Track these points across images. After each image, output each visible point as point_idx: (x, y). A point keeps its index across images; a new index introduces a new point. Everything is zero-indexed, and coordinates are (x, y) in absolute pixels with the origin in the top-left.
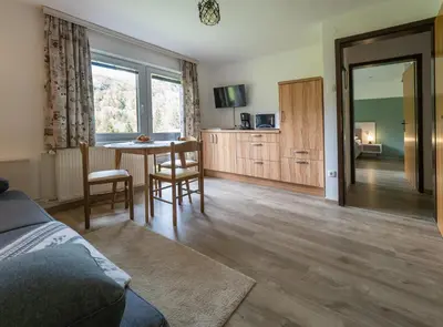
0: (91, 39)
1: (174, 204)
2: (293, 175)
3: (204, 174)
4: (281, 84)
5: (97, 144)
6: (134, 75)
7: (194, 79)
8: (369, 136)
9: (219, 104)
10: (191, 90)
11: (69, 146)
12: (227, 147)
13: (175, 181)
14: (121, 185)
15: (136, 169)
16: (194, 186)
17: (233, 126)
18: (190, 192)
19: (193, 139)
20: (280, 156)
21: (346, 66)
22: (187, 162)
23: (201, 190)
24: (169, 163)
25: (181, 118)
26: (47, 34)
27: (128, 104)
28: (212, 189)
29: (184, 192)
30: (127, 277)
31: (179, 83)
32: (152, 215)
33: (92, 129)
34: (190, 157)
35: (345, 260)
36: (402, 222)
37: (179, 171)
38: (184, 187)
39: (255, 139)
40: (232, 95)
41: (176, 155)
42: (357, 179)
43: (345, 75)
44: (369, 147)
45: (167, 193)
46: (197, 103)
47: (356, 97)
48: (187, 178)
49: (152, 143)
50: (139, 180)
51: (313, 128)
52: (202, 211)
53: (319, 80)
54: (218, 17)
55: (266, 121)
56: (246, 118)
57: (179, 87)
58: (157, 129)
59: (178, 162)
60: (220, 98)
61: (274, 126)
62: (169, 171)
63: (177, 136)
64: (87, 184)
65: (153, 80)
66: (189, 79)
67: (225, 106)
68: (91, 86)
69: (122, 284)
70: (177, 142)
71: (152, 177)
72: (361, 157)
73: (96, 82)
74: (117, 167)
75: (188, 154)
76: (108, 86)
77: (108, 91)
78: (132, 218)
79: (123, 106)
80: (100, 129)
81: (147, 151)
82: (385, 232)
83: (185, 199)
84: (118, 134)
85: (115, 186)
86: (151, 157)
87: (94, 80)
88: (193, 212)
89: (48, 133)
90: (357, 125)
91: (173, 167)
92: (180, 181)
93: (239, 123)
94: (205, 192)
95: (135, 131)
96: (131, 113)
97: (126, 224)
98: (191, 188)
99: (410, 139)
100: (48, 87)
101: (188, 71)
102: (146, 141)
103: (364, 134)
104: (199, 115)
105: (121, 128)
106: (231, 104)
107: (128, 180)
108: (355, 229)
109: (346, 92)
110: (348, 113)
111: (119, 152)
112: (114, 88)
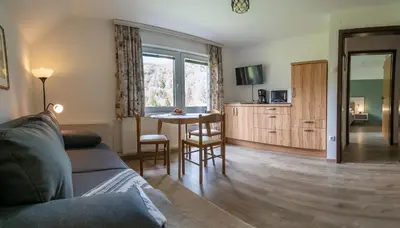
0: (143, 36)
1: (200, 165)
2: (301, 141)
3: (226, 141)
4: (293, 65)
5: (146, 115)
6: (172, 61)
7: (219, 61)
8: (360, 108)
9: (240, 82)
10: (216, 70)
11: (129, 115)
12: (246, 119)
13: (202, 146)
14: (161, 146)
15: (172, 135)
16: (217, 151)
17: (251, 101)
18: (213, 157)
19: (217, 112)
20: (291, 126)
21: (346, 53)
22: (212, 131)
23: (223, 156)
24: (197, 131)
25: (207, 95)
26: (116, 39)
27: (167, 84)
28: (233, 154)
29: (209, 156)
30: (164, 219)
31: (206, 64)
32: (184, 173)
33: (143, 104)
34: (215, 127)
35: (341, 206)
36: (379, 168)
37: (205, 138)
38: (209, 152)
39: (270, 112)
40: (251, 74)
41: (203, 125)
42: (350, 141)
43: (345, 60)
44: (360, 116)
45: (195, 156)
46: (221, 81)
47: (352, 78)
48: (211, 145)
49: (184, 115)
50: (175, 145)
51: (318, 103)
52: (224, 173)
53: (325, 62)
54: (248, 6)
55: (280, 96)
56: (263, 94)
57: (206, 69)
58: (189, 104)
59: (204, 131)
60: (241, 77)
61: (286, 100)
62: (197, 138)
63: (204, 109)
64: (140, 143)
65: (186, 63)
66: (215, 61)
67: (245, 84)
68: (142, 72)
69: (160, 223)
70: (204, 115)
71: (184, 142)
72: (354, 124)
73: (146, 69)
74: (159, 133)
75: (213, 125)
76: (153, 71)
77: (153, 75)
78: (169, 173)
79: (164, 86)
80: (148, 104)
81: (180, 122)
82: (369, 178)
83: (210, 162)
84: (160, 107)
85: (157, 147)
86: (183, 126)
87: (145, 67)
88: (216, 173)
89: (117, 106)
90: (352, 99)
91: (200, 135)
92: (205, 147)
93: (257, 98)
94: (227, 157)
95: (172, 105)
96: (170, 91)
97: (164, 177)
98: (215, 153)
99: (386, 109)
100: (117, 76)
101: (214, 54)
102: (180, 113)
103: (356, 106)
104: (222, 91)
105: (162, 103)
106: (250, 82)
107: (166, 143)
108: (349, 180)
109: (345, 73)
110: (346, 89)
111: (161, 121)
112: (158, 72)
